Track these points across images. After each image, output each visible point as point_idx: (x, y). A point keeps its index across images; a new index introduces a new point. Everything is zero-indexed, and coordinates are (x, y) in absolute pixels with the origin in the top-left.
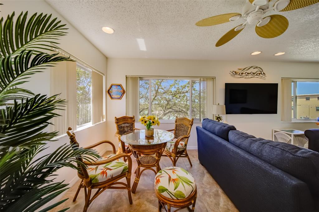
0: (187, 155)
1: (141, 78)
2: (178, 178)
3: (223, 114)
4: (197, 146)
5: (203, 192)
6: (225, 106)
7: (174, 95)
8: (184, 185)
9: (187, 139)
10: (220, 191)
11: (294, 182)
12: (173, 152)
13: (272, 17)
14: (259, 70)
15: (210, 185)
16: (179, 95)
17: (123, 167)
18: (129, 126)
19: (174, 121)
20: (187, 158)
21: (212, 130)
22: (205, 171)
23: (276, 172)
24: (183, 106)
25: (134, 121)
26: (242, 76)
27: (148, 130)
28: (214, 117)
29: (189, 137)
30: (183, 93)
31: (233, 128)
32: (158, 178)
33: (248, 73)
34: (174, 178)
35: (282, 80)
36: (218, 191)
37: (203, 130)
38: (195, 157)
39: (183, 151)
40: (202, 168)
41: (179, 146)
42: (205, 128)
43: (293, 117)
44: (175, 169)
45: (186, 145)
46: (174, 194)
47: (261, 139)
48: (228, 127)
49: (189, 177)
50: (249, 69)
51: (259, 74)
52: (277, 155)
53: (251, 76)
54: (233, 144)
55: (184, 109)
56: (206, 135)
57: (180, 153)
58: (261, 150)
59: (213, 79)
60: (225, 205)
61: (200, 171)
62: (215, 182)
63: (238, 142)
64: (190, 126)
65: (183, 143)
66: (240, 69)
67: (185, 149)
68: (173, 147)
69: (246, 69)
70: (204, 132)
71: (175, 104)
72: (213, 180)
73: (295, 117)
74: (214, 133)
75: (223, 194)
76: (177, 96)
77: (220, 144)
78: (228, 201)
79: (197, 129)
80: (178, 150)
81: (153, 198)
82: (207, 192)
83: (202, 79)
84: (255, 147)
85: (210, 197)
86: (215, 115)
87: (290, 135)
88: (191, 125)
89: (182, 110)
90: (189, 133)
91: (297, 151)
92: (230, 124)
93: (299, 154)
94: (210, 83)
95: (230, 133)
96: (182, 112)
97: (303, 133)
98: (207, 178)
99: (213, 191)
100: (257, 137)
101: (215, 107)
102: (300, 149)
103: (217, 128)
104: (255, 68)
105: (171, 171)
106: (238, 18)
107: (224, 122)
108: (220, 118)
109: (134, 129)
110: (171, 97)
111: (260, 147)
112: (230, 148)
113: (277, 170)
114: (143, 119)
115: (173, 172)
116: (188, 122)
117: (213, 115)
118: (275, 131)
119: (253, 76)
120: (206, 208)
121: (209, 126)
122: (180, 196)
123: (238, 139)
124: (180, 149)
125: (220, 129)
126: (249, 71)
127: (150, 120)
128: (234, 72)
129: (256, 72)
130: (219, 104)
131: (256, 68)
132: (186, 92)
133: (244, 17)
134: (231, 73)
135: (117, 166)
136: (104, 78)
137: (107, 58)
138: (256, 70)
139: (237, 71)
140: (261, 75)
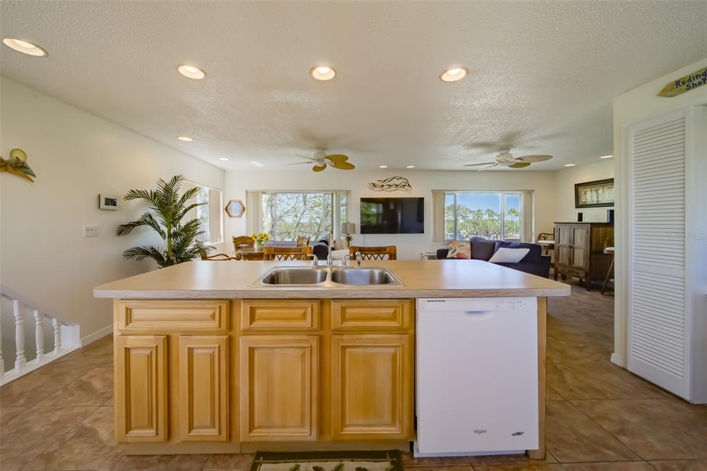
33: (390, 186)
35: (433, 192)
50: (391, 180)
59: (348, 192)
126: (391, 183)
128: (372, 185)
134: (368, 185)
136: (221, 193)
137: (224, 171)
138: (400, 181)
139: (376, 183)
140: (406, 187)
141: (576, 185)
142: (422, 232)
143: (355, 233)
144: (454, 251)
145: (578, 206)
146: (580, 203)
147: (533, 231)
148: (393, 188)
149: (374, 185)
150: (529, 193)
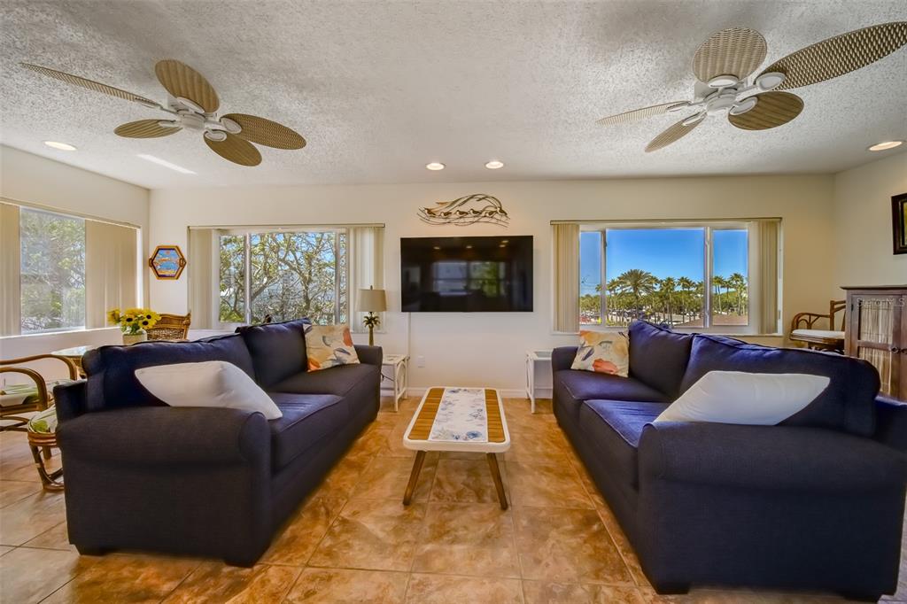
14: (491, 204)
26: (448, 221)
33: (462, 213)
50: (466, 201)
66: (442, 204)
69: (458, 203)
104: (480, 199)
119: (476, 219)
128: (426, 212)
129: (484, 210)
131: (484, 198)
136: (139, 233)
137: (148, 190)
138: (484, 204)
139: (435, 207)
140: (496, 216)
143: (384, 308)
147: (780, 307)
148: (468, 219)
149: (429, 211)
150: (770, 225)
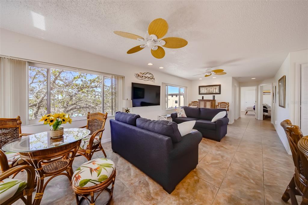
0: (101, 148)
1: (31, 63)
2: (99, 166)
3: (131, 107)
4: (111, 138)
5: (119, 172)
6: (132, 100)
7: (81, 89)
8: (106, 169)
9: (101, 132)
10: (130, 165)
11: (166, 138)
12: (88, 148)
13: (159, 47)
15: (122, 165)
16: (87, 89)
17: (19, 185)
18: (8, 133)
19: (86, 117)
20: (101, 151)
21: (124, 120)
22: (118, 156)
23: (161, 136)
24: (91, 101)
25: (20, 123)
27: (55, 130)
28: (124, 109)
29: (104, 130)
30: (92, 87)
31: (138, 117)
32: (77, 176)
33: (146, 77)
34: (95, 168)
35: (162, 84)
36: (129, 167)
37: (117, 122)
38: (108, 148)
39: (98, 145)
40: (115, 155)
41: (95, 141)
42: (118, 120)
43: (166, 107)
44: (95, 161)
45: (100, 139)
46: (98, 180)
47: (154, 121)
48: (136, 116)
49: (110, 162)
50: (146, 74)
51: (152, 78)
52: (161, 127)
53: (147, 79)
54: (140, 127)
55: (92, 105)
56: (120, 125)
57: (95, 147)
58: (154, 127)
59: (123, 78)
60: (135, 173)
61: (114, 158)
62: (127, 161)
63: (142, 125)
64: (104, 120)
65: (98, 137)
67: (100, 142)
68: (87, 143)
70: (117, 124)
71: (80, 100)
72: (125, 160)
73: (167, 107)
74: (125, 123)
75: (133, 167)
76: (83, 90)
77: (131, 130)
78: (136, 170)
79: (111, 122)
80: (93, 144)
81: (68, 203)
82: (121, 171)
83: (113, 77)
84: (151, 126)
85: (124, 173)
86: (125, 108)
87: (165, 118)
88: (106, 119)
89: (90, 106)
90: (103, 127)
91: (168, 123)
92: (137, 114)
93: (168, 124)
94: (121, 81)
95: (137, 120)
96: (89, 108)
97: (170, 115)
98: (121, 160)
99: (126, 168)
100: (152, 120)
101: (125, 102)
102: (169, 122)
103: (128, 118)
105: (92, 163)
106: (142, 40)
107: (132, 113)
108: (128, 110)
109: (20, 135)
110: (75, 91)
111: (153, 125)
112: (138, 131)
113: (161, 135)
114: (47, 118)
115: (93, 164)
116: (102, 117)
117: (123, 108)
118: (159, 117)
120: (122, 182)
121: (121, 118)
122: (104, 179)
123: (142, 123)
124: (94, 143)
125: (130, 119)
126: (146, 76)
127: (58, 119)
128: (137, 75)
130: (127, 99)
132: (94, 87)
133: (146, 41)
134: (135, 75)
135: (4, 188)
139: (140, 74)
141: (199, 86)
142: (160, 105)
144: (180, 114)
145: (200, 94)
146: (200, 93)
